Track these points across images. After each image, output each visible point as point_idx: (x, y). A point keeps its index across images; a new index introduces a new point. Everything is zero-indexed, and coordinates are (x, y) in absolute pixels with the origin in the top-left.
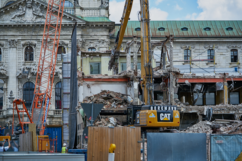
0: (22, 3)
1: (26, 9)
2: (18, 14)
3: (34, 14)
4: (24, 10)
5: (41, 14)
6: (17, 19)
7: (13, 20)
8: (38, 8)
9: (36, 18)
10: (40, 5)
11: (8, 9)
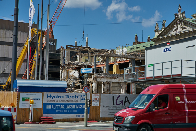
0: (176, 22)
1: (178, 25)
2: (175, 28)
3: (182, 28)
4: (177, 26)
5: (184, 26)
6: (175, 32)
7: (174, 32)
8: (182, 24)
9: (182, 29)
10: (183, 21)
11: (170, 27)
